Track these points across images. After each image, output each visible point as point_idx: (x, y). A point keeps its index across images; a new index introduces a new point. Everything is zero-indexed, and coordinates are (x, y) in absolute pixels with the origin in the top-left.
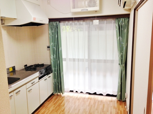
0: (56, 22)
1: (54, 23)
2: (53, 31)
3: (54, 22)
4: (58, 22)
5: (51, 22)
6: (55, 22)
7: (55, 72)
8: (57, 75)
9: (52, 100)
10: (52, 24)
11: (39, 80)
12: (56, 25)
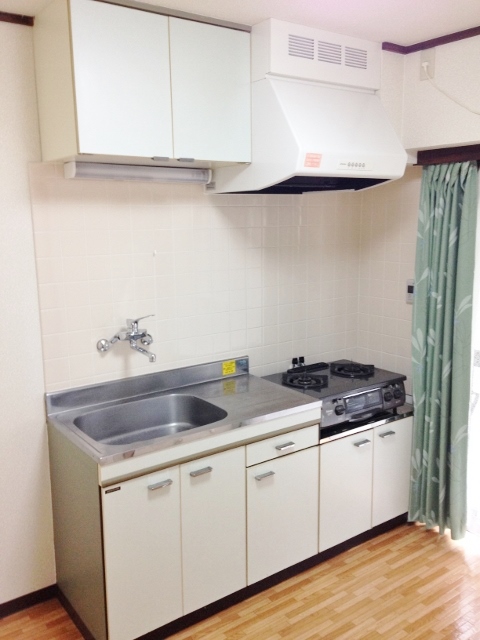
0: (458, 165)
1: (449, 172)
2: (441, 211)
3: (445, 167)
4: (466, 165)
5: (432, 167)
6: (451, 166)
7: (427, 418)
8: (431, 431)
9: (389, 551)
10: (435, 179)
11: (322, 441)
12: (455, 178)
